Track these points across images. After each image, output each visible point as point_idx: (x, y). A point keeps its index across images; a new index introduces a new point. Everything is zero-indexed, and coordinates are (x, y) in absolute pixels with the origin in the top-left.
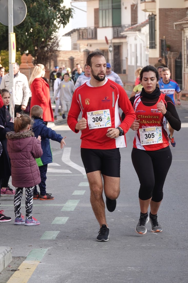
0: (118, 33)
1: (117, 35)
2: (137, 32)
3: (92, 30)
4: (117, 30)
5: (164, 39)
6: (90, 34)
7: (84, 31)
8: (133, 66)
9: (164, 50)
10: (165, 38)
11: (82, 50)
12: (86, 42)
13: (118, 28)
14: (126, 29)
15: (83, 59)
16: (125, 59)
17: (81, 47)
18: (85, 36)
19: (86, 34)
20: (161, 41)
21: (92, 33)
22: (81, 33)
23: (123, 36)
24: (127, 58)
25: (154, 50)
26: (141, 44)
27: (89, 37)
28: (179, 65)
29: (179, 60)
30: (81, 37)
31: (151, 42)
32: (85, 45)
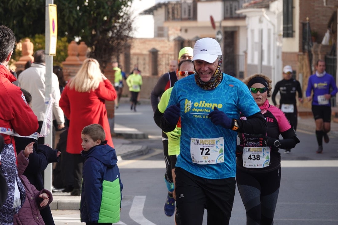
0: (231, 11)
1: (229, 15)
2: (263, 10)
3: (190, 4)
4: (231, 5)
5: (307, 22)
6: (185, 12)
7: (176, 6)
8: (256, 66)
9: (307, 40)
10: (309, 20)
11: (172, 38)
12: (179, 25)
13: (231, 3)
14: (244, 5)
15: (172, 53)
16: (243, 54)
17: (170, 32)
18: (177, 14)
19: (179, 10)
20: (303, 25)
21: (189, 10)
22: (171, 10)
23: (241, 16)
24: (246, 53)
25: (290, 39)
26: (269, 30)
27: (183, 16)
28: (332, 65)
29: (332, 57)
30: (171, 16)
31: (286, 26)
32: (177, 30)
